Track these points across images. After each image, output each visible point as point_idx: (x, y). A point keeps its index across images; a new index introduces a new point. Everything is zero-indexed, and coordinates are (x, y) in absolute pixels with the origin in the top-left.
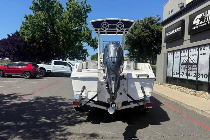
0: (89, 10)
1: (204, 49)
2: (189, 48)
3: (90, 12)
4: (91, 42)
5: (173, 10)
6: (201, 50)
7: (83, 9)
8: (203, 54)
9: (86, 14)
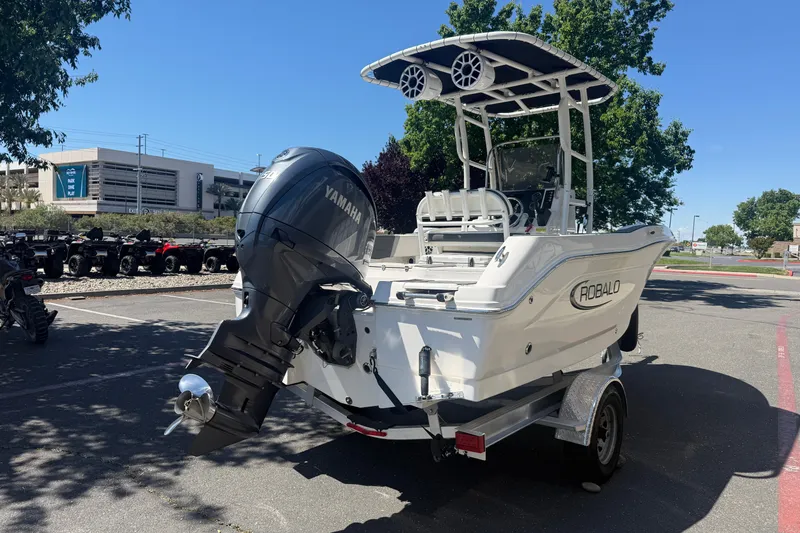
0: (657, 7)
3: (663, 16)
4: (642, 145)
7: (632, 12)
9: (645, 27)
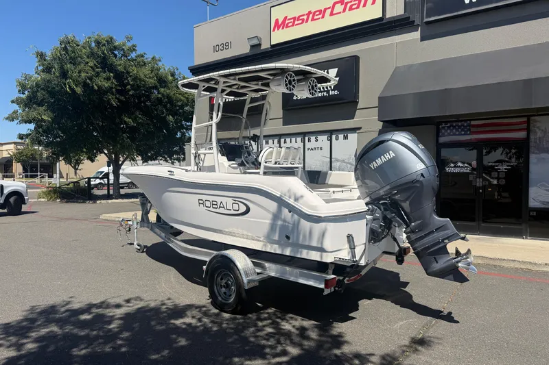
1: (317, 140)
2: (280, 136)
5: (227, 45)
6: (309, 140)
8: (315, 149)
